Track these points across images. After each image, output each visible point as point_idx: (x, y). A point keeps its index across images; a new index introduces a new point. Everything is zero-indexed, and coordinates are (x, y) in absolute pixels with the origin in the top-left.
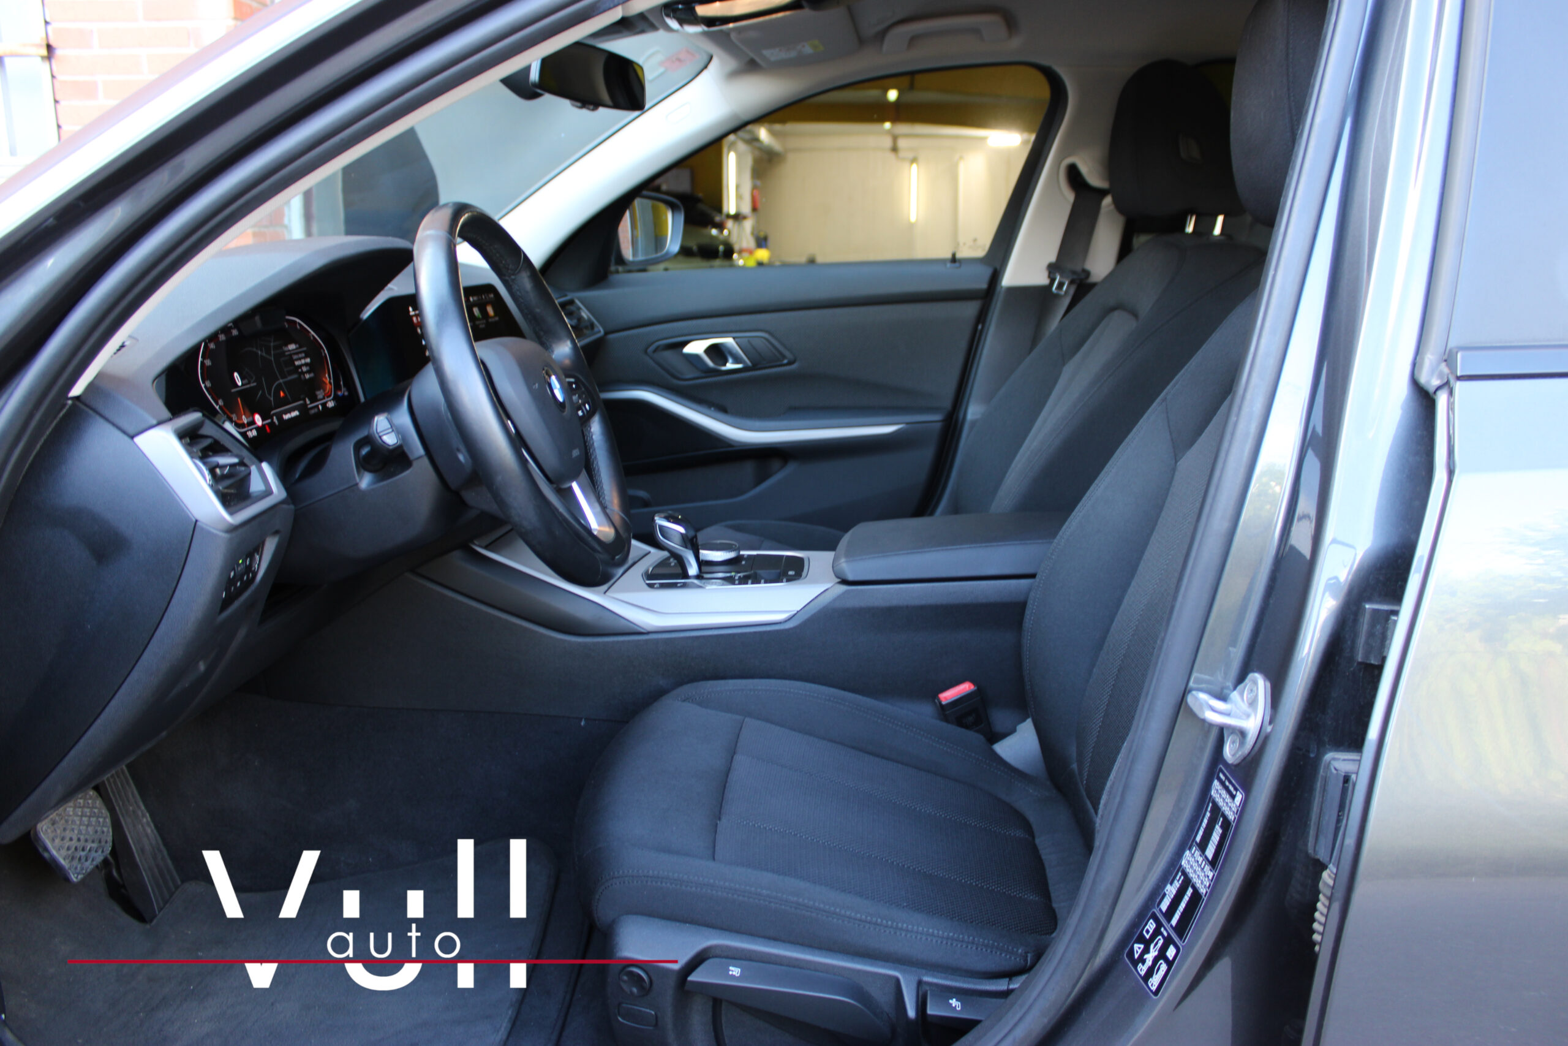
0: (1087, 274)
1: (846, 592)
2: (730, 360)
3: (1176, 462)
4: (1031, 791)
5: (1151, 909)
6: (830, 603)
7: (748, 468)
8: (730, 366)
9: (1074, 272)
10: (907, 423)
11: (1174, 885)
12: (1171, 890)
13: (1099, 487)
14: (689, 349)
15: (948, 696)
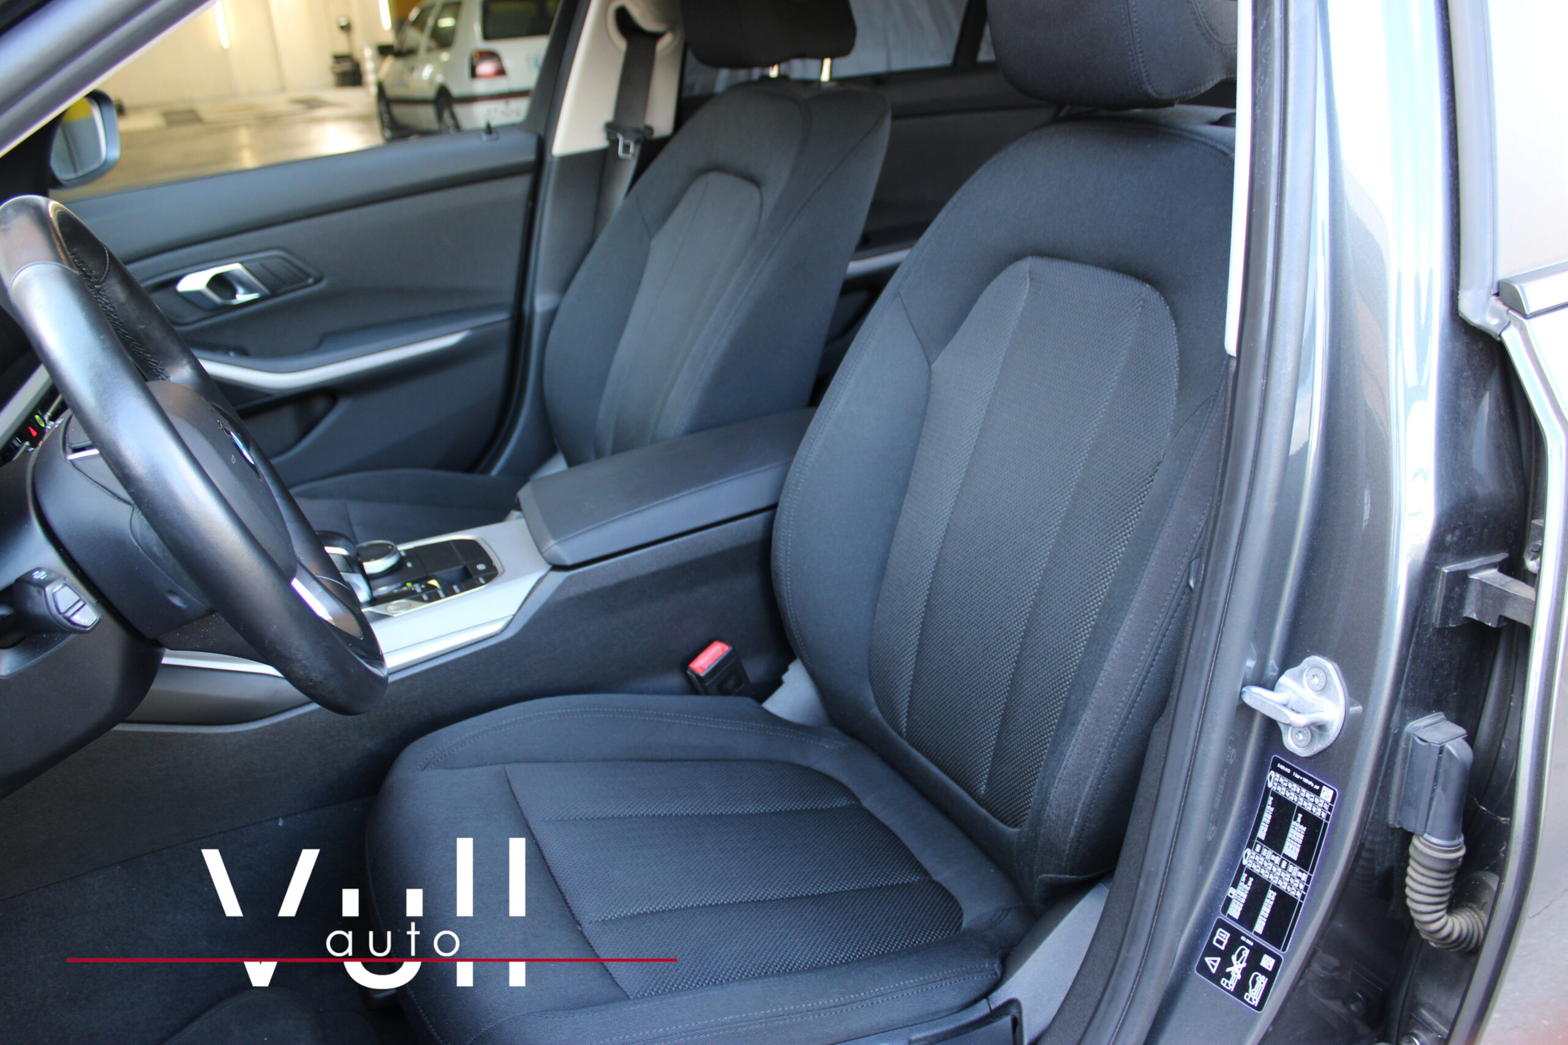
0: (650, 129)
1: (569, 578)
2: (240, 290)
3: (929, 364)
4: (827, 746)
5: (1215, 917)
6: (552, 596)
7: (287, 418)
8: (242, 297)
9: (637, 131)
10: (472, 329)
11: (1239, 887)
12: (1240, 894)
13: (838, 402)
14: (184, 286)
15: (703, 663)
